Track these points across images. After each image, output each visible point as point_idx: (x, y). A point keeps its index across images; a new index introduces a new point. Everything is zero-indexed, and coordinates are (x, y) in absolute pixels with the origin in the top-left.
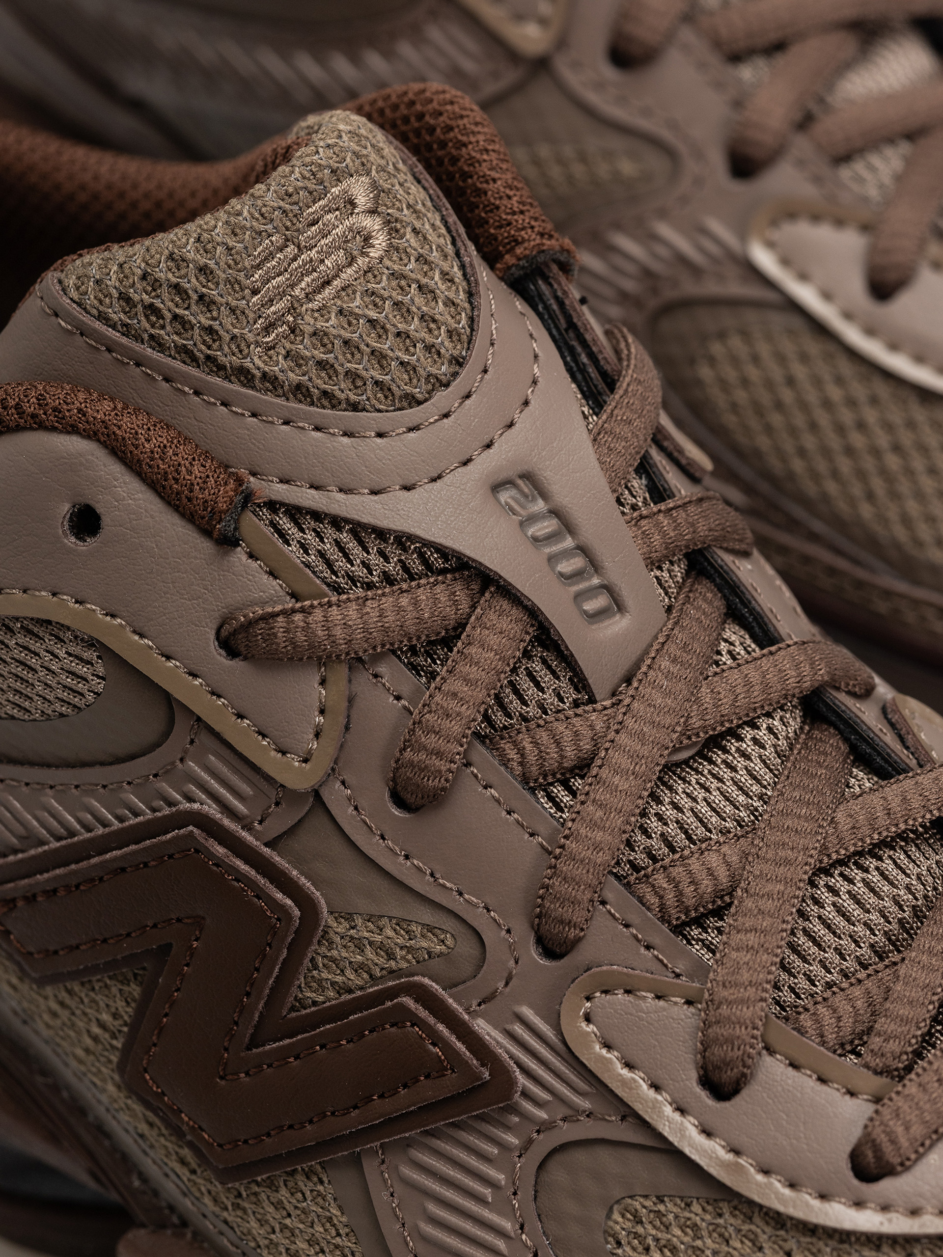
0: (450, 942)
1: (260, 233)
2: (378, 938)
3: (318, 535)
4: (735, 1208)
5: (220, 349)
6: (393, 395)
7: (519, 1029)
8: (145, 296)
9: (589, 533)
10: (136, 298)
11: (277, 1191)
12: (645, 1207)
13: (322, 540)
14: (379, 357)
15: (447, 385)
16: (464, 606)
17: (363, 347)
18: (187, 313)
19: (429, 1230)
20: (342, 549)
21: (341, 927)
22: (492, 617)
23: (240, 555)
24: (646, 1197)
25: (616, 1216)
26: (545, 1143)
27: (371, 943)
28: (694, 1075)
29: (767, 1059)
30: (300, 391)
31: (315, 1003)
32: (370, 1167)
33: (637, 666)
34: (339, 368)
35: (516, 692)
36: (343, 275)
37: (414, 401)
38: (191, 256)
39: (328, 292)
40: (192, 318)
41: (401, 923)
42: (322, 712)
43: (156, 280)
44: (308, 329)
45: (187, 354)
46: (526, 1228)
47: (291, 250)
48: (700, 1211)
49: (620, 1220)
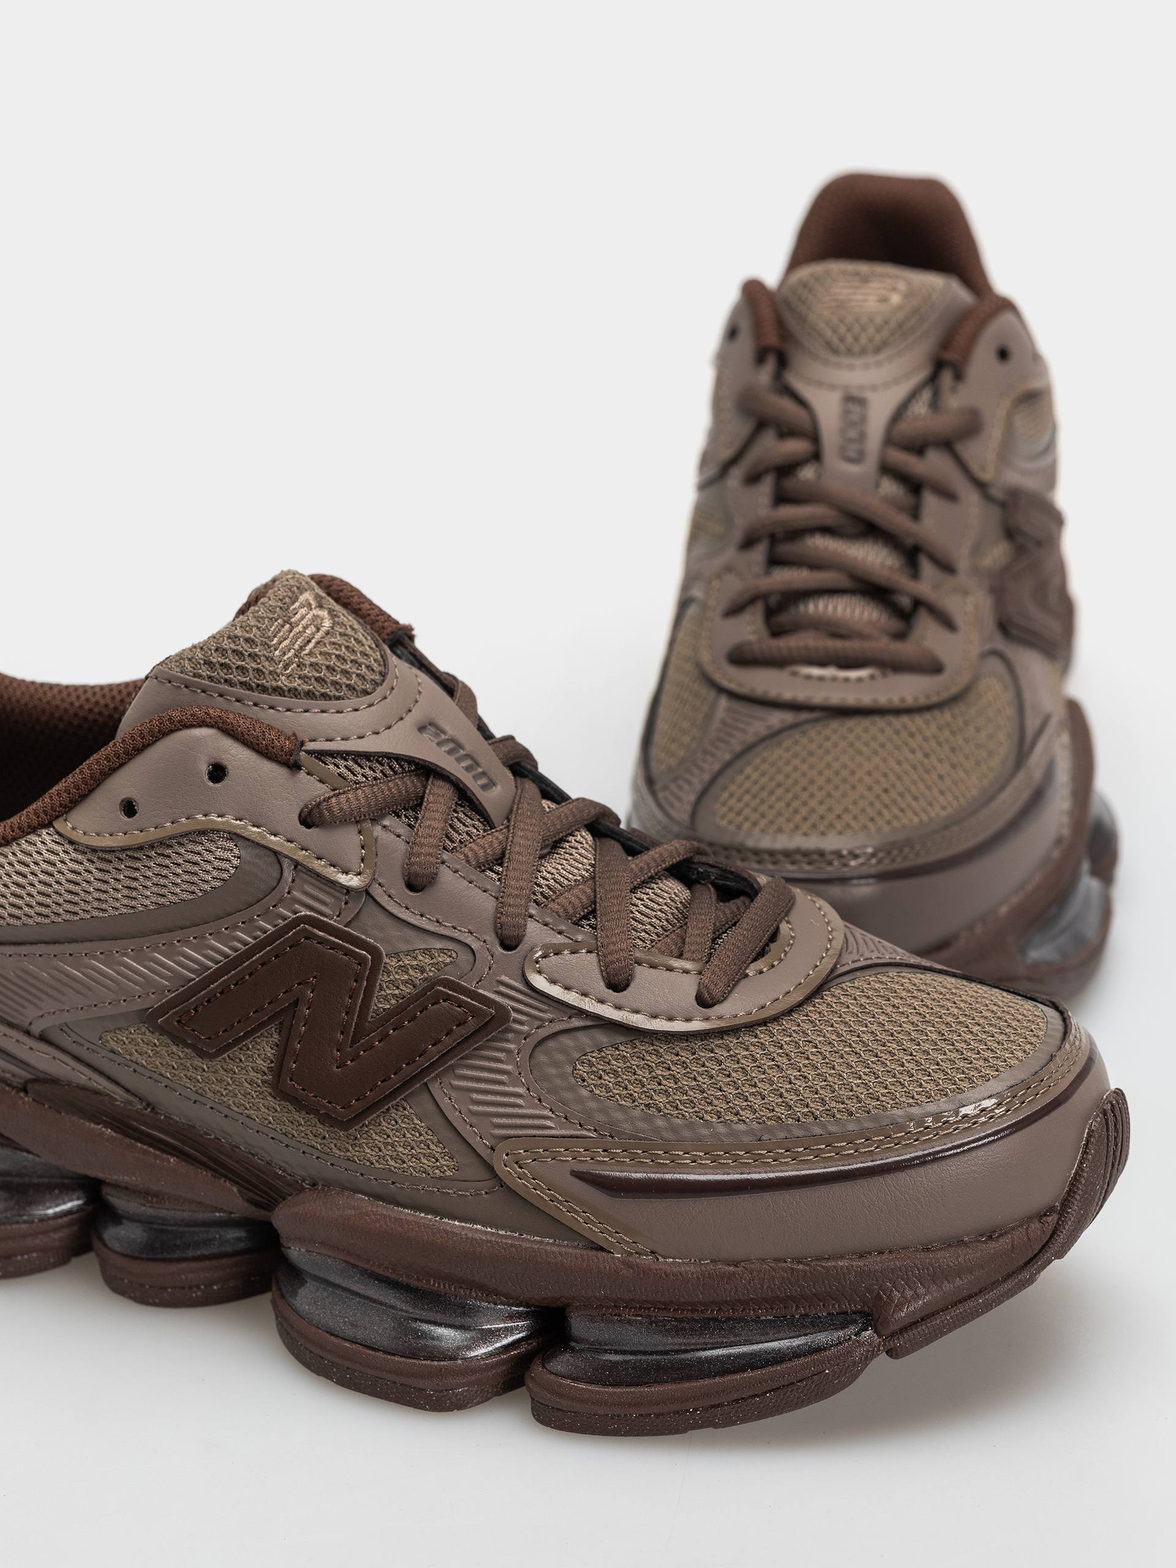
0: (454, 955)
1: (271, 619)
2: (415, 963)
3: (335, 765)
4: (642, 1042)
5: (265, 678)
6: (356, 691)
7: (502, 989)
8: (219, 659)
9: (469, 748)
10: (214, 660)
11: (380, 1125)
12: (594, 1057)
13: (338, 767)
14: (345, 673)
15: (381, 685)
16: (420, 789)
17: (336, 668)
18: (243, 663)
19: (475, 1108)
20: (349, 770)
21: (393, 962)
22: (436, 790)
23: (302, 774)
24: (592, 1052)
25: (579, 1067)
26: (532, 1041)
27: (412, 966)
28: (602, 984)
29: (638, 968)
30: (310, 695)
31: (384, 1010)
32: (435, 1088)
33: (511, 811)
34: (328, 680)
35: (454, 829)
36: (316, 637)
37: (366, 693)
38: (240, 634)
39: (311, 645)
40: (246, 665)
41: (427, 951)
42: (363, 848)
43: (224, 650)
44: (308, 663)
45: (245, 685)
46: (531, 1089)
47: (287, 626)
48: (624, 1049)
49: (581, 1068)
